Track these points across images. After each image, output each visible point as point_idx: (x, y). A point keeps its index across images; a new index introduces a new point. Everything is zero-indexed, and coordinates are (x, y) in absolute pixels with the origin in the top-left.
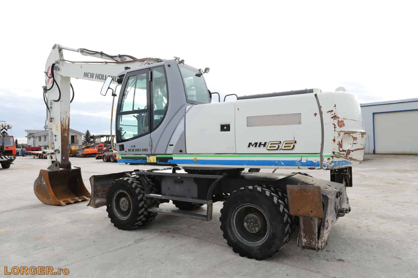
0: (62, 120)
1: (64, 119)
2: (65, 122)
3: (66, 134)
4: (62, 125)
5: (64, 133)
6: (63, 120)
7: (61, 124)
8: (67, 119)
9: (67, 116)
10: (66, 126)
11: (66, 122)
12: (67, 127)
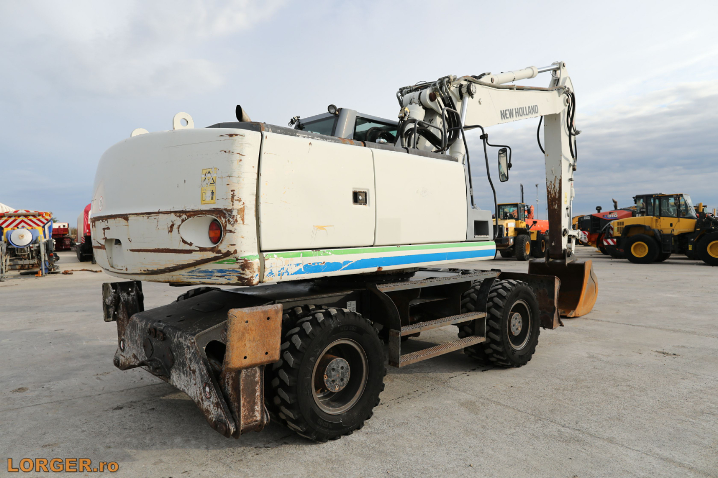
0: (548, 183)
1: (551, 182)
2: (553, 186)
3: (556, 206)
4: (549, 192)
5: (552, 204)
6: (551, 184)
7: (548, 190)
8: (558, 181)
9: (556, 177)
10: (555, 193)
11: (556, 188)
12: (557, 195)
